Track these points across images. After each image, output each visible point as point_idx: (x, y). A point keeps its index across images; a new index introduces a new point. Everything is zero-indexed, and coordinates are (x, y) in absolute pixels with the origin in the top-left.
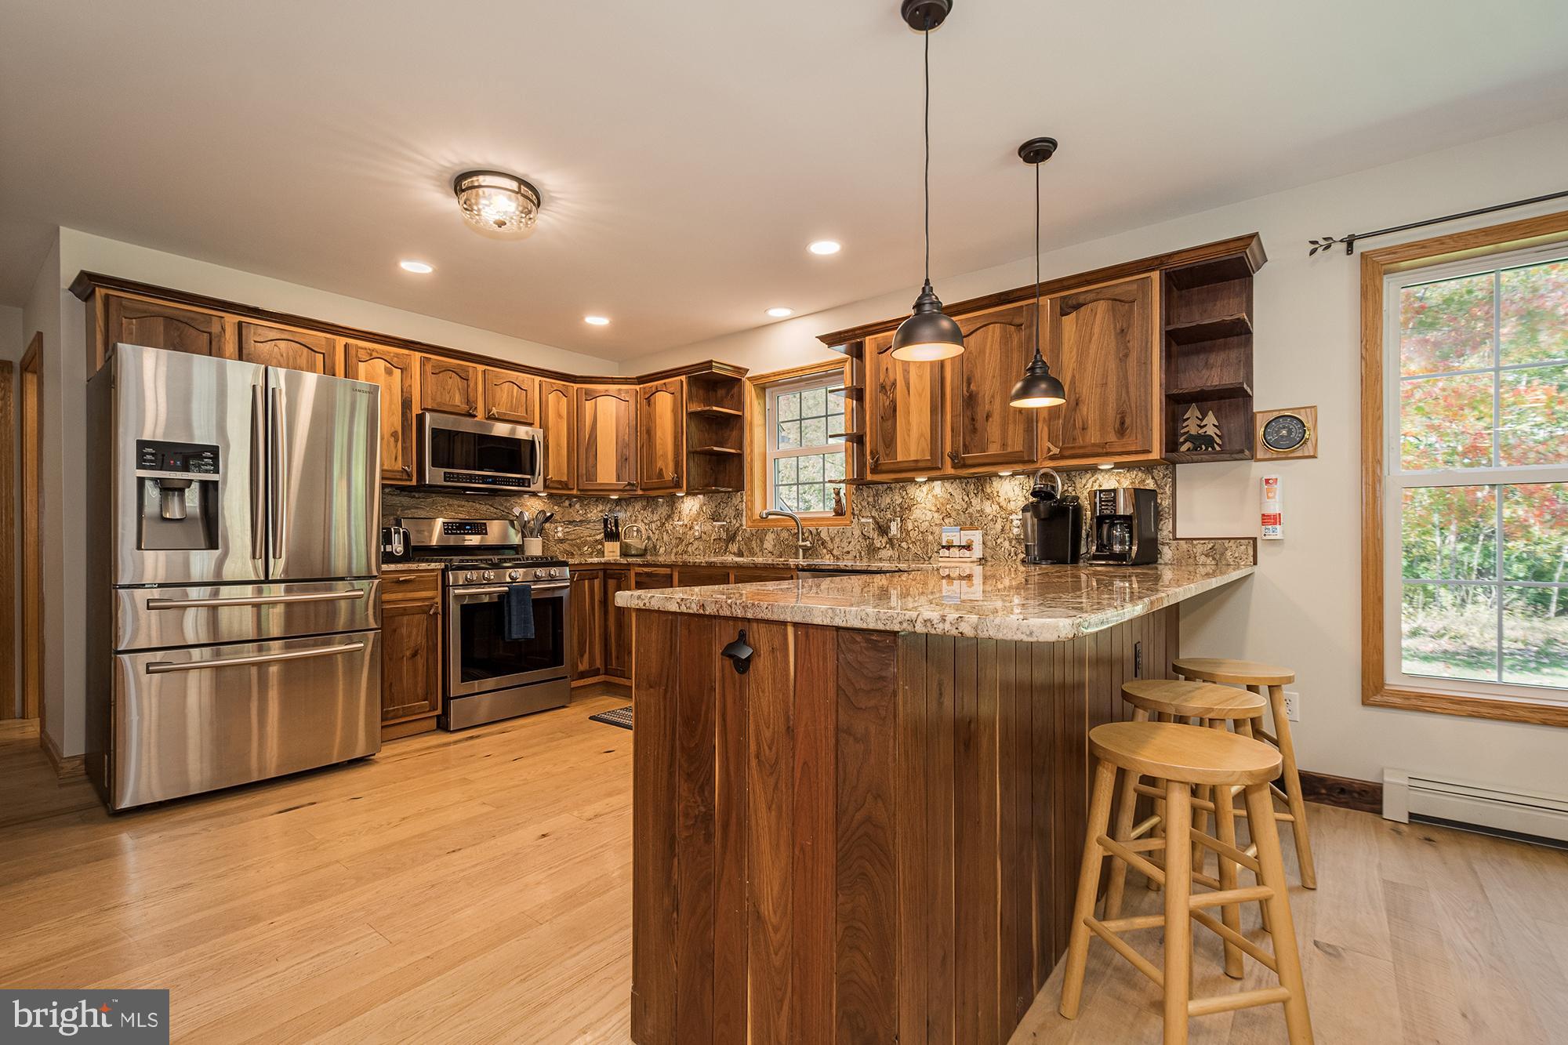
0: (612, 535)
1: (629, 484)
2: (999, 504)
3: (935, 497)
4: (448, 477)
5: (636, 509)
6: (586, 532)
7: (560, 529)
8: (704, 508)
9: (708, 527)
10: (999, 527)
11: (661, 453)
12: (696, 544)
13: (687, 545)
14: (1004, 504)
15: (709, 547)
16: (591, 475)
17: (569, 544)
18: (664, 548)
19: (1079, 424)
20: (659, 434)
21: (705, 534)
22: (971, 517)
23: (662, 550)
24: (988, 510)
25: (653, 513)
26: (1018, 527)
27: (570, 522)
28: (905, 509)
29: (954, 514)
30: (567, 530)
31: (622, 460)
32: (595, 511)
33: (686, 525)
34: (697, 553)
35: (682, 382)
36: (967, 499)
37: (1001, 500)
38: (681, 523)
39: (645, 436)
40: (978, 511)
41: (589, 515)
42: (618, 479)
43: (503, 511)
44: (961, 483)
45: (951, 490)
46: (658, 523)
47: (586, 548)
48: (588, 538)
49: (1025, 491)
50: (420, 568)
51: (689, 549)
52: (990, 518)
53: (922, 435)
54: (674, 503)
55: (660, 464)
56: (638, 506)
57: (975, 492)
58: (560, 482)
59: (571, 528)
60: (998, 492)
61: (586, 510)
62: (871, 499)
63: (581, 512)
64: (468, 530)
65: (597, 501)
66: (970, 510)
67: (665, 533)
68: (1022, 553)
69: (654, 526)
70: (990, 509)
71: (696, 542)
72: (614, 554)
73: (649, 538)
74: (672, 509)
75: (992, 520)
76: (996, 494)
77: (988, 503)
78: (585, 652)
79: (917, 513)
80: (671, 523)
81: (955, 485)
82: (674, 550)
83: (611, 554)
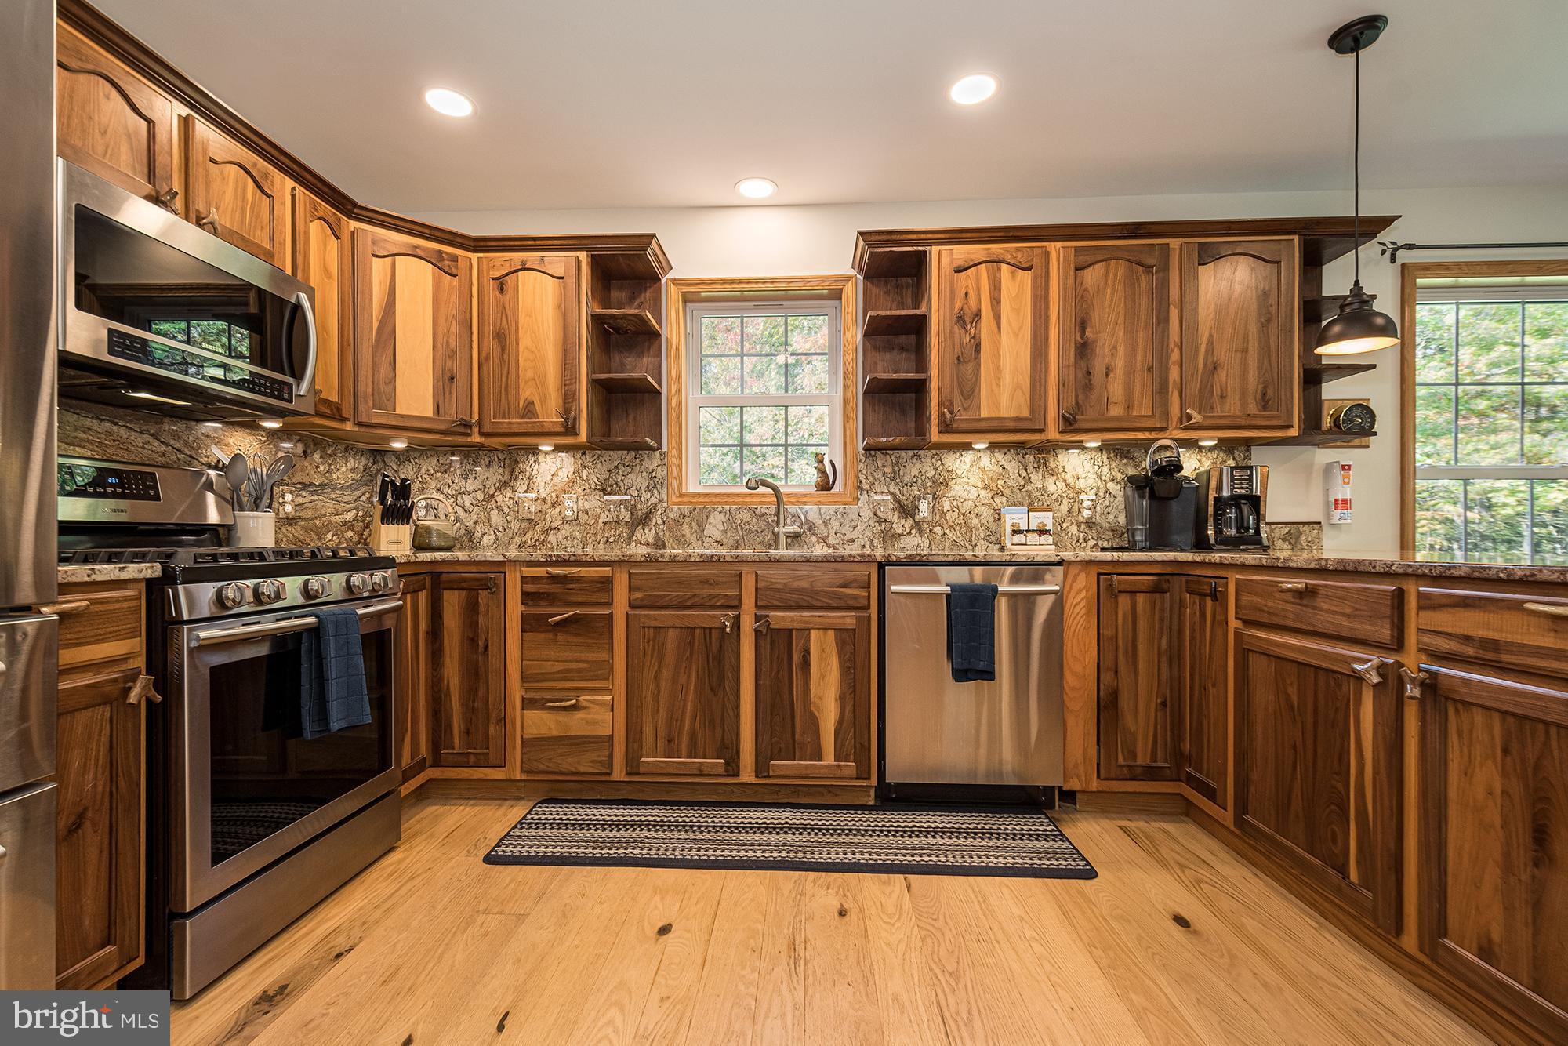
0: (398, 510)
2: (1065, 481)
3: (983, 470)
5: (423, 471)
6: (330, 507)
7: (288, 497)
8: (584, 473)
9: (593, 502)
10: (1064, 508)
11: (530, 374)
12: (566, 530)
13: (547, 532)
14: (1071, 481)
15: (595, 535)
16: (386, 396)
17: (303, 527)
18: (493, 537)
19: (1217, 390)
20: (525, 342)
21: (587, 513)
22: (1029, 496)
23: (488, 540)
24: (1051, 488)
25: (466, 478)
26: (1090, 509)
27: (306, 486)
28: (940, 484)
29: (1007, 492)
30: (300, 500)
31: (445, 380)
32: (344, 469)
33: (544, 500)
34: (569, 543)
35: (578, 262)
36: (1024, 474)
37: (1068, 476)
38: (534, 495)
39: (491, 343)
40: (1039, 490)
41: (334, 476)
42: (438, 411)
43: (181, 451)
44: (1018, 454)
45: (1003, 462)
46: (480, 496)
47: (329, 536)
48: (333, 518)
49: (1097, 468)
50: (98, 578)
51: (552, 538)
52: (1054, 497)
53: (1018, 386)
54: (517, 462)
55: (527, 393)
57: (1036, 466)
59: (306, 497)
60: (1064, 467)
61: (330, 465)
62: (888, 470)
63: (322, 468)
64: (111, 485)
65: (346, 450)
66: (1029, 488)
67: (495, 512)
68: (1093, 539)
69: (467, 500)
70: (1053, 486)
71: (567, 526)
72: (400, 547)
73: (457, 520)
74: (512, 472)
75: (1056, 500)
76: (1061, 469)
77: (1052, 480)
79: (956, 489)
80: (508, 495)
81: (1008, 456)
82: (517, 540)
83: (394, 547)
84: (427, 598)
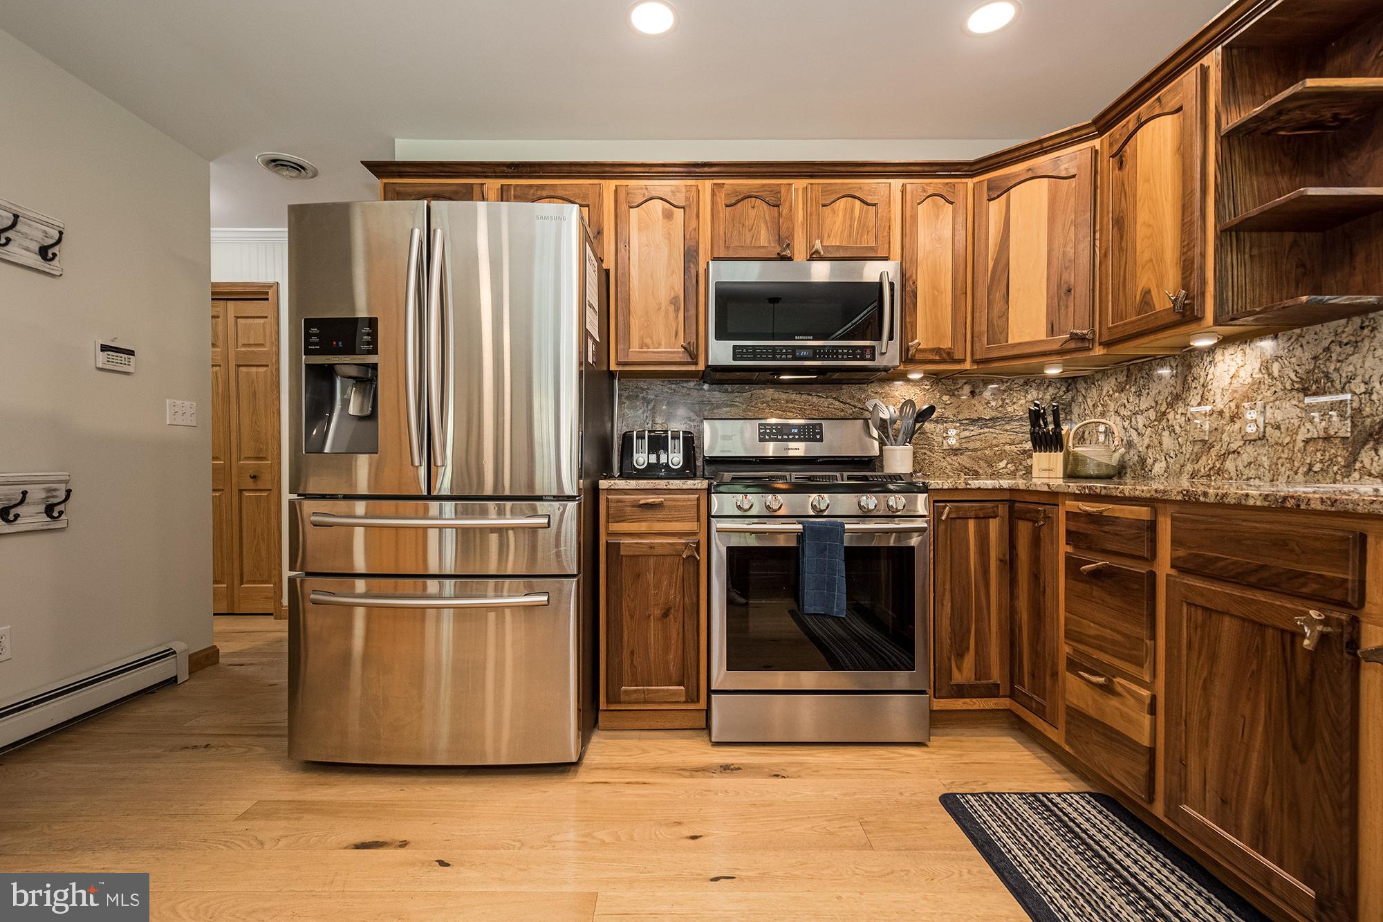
0: (1047, 440)
1: (1074, 337)
4: (738, 353)
5: (1104, 392)
6: (1004, 438)
7: (952, 432)
8: (1275, 368)
9: (1287, 411)
11: (1147, 256)
12: (1249, 453)
13: (1223, 457)
15: (1291, 460)
16: (998, 327)
17: (970, 457)
18: (1164, 464)
20: (1143, 216)
21: (1278, 427)
23: (1159, 468)
25: (1140, 396)
27: (973, 421)
30: (967, 434)
31: (1061, 293)
32: (1023, 401)
33: (1221, 413)
34: (1252, 473)
35: (1204, 71)
38: (1208, 408)
39: (1110, 232)
41: (1009, 409)
42: (1052, 331)
43: (855, 407)
46: (1152, 414)
47: (1003, 464)
48: (1007, 448)
50: (671, 487)
51: (1229, 465)
54: (1190, 367)
55: (1144, 280)
56: (1108, 386)
58: (938, 351)
59: (975, 430)
61: (1003, 400)
63: (993, 403)
64: (794, 434)
65: (1026, 383)
67: (1166, 433)
69: (1141, 421)
71: (1250, 448)
72: (1052, 474)
73: (1130, 445)
74: (1185, 381)
78: (968, 648)
80: (1179, 412)
82: (1189, 468)
83: (1046, 474)
84: (1001, 526)
